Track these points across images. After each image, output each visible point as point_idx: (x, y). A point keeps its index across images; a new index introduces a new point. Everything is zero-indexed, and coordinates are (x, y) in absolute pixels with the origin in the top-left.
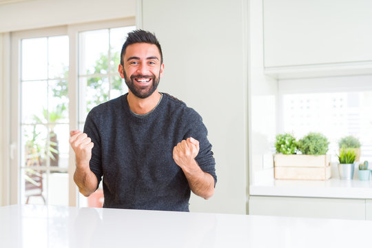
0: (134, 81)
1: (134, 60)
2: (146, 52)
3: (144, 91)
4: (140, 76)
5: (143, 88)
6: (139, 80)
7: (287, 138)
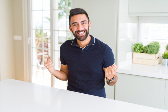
0: (77, 34)
1: (75, 24)
2: (80, 19)
3: (82, 38)
4: (79, 31)
5: (82, 37)
6: (79, 33)
7: (138, 46)
